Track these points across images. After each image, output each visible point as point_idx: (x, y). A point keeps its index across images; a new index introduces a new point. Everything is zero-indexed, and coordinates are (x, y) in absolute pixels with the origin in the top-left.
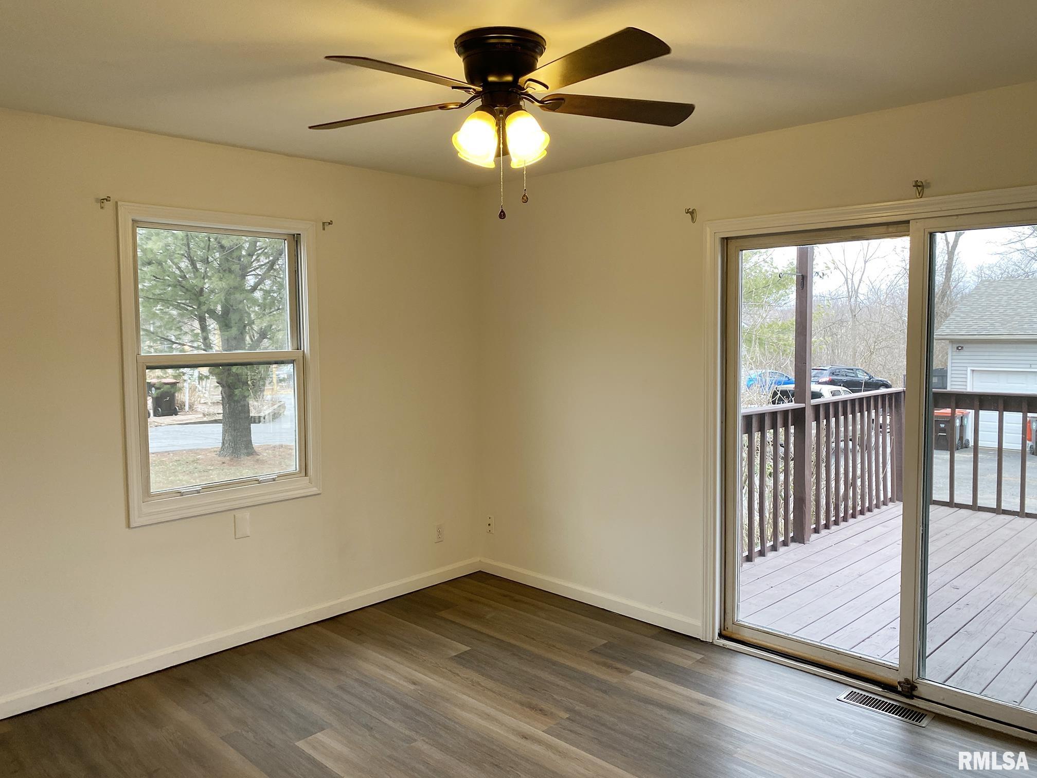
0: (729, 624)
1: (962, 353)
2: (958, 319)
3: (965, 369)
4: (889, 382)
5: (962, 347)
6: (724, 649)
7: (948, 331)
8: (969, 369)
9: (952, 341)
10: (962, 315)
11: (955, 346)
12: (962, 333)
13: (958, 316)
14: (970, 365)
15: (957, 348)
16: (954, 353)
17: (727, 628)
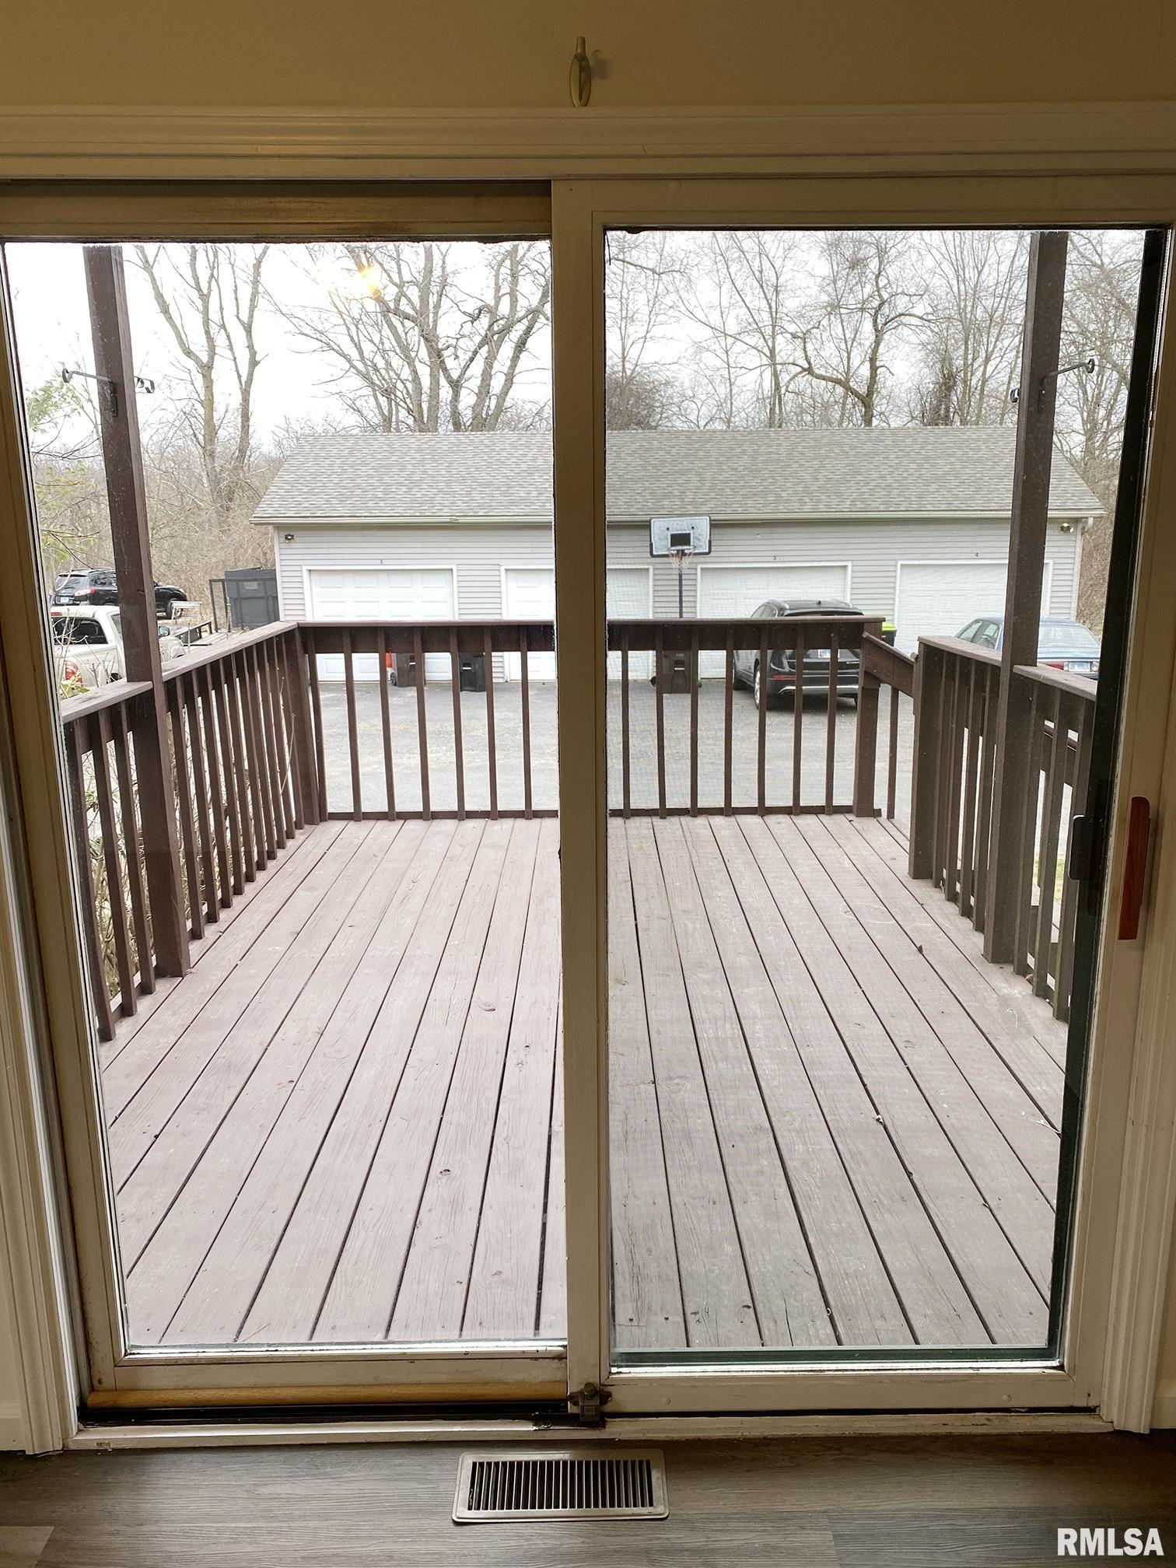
0: (104, 1368)
1: (293, 545)
2: (282, 492)
3: (299, 568)
4: (182, 590)
5: (292, 536)
6: (101, 1454)
7: (270, 511)
8: (305, 569)
9: (278, 527)
10: (286, 487)
11: (283, 534)
12: (291, 513)
13: (281, 488)
14: (306, 562)
15: (286, 538)
16: (283, 546)
17: (100, 1382)
